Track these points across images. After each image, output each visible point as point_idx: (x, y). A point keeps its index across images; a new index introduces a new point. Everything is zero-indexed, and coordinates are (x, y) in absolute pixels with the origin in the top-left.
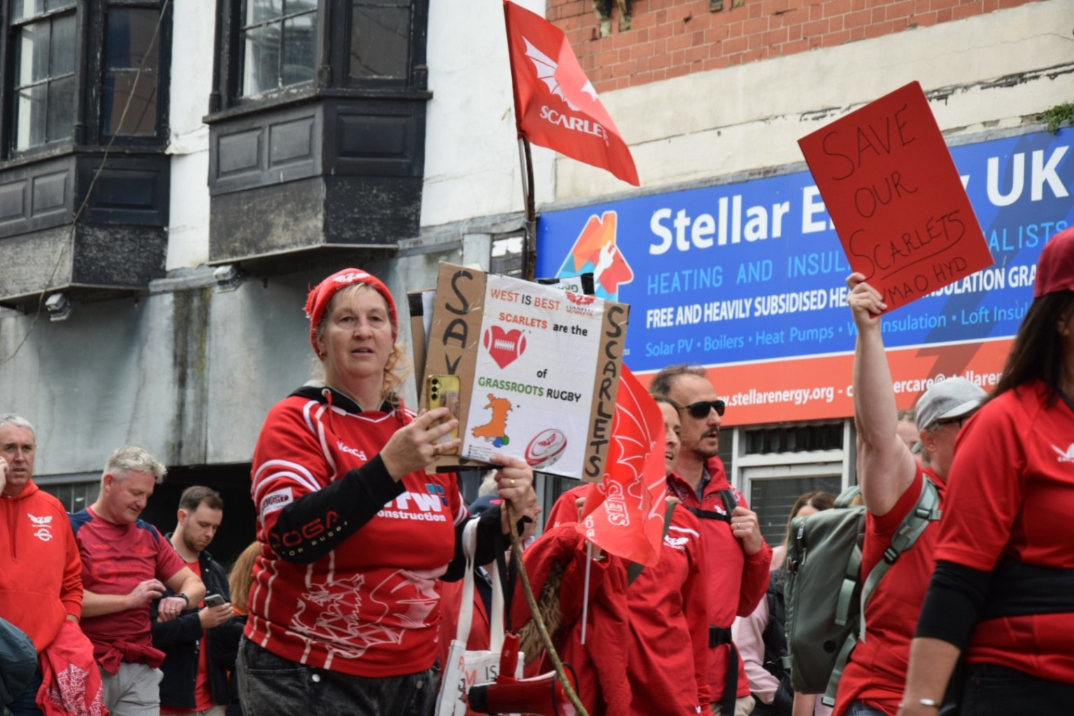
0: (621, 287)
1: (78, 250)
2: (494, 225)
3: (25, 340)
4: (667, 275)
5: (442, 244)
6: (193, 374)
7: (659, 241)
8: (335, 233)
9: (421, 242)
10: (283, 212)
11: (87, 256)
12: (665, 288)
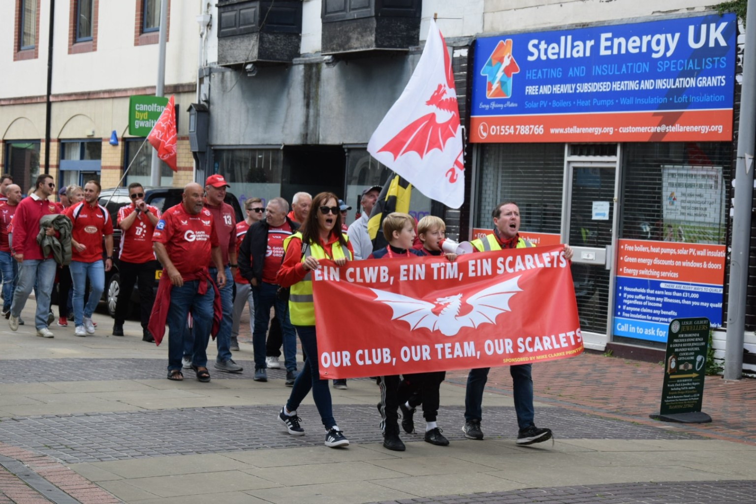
0: (513, 75)
1: (260, 44)
2: (454, 42)
3: (236, 84)
4: (536, 70)
6: (313, 103)
7: (532, 54)
8: (380, 43)
9: (420, 49)
10: (356, 32)
11: (264, 47)
12: (535, 76)
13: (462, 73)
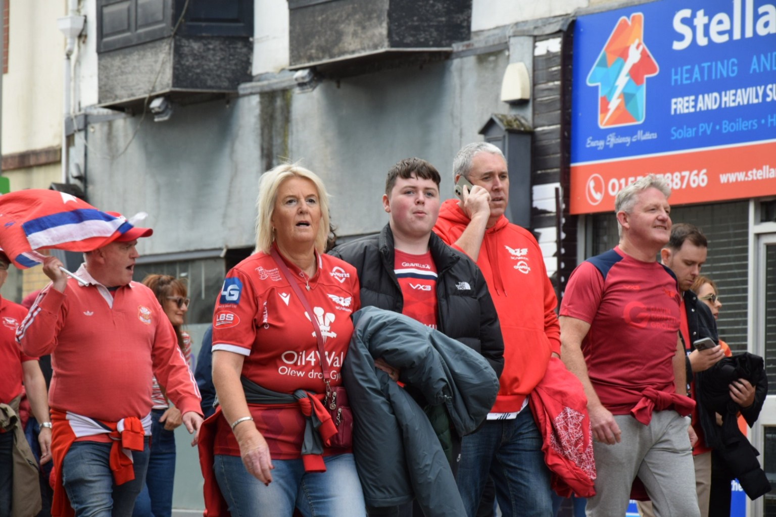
0: (648, 79)
1: (176, 59)
2: (536, 28)
3: (134, 137)
4: (689, 67)
5: (491, 46)
7: (681, 37)
8: (397, 39)
9: (473, 45)
10: (352, 22)
11: (184, 65)
12: (687, 79)
13: (551, 84)
